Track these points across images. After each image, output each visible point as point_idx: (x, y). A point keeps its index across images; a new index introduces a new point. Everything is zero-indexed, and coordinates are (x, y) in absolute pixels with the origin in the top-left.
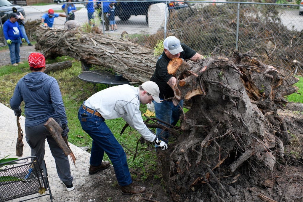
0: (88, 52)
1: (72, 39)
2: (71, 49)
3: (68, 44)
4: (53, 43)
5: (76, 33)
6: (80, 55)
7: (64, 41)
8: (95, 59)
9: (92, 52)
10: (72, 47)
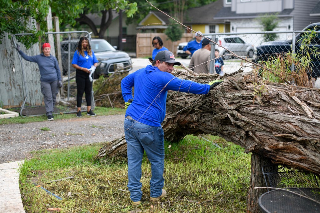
0: (283, 132)
1: (238, 94)
2: (232, 120)
3: (227, 106)
4: (186, 103)
5: (247, 83)
6: (258, 138)
7: (217, 99)
8: (300, 154)
9: (295, 133)
10: (238, 114)
